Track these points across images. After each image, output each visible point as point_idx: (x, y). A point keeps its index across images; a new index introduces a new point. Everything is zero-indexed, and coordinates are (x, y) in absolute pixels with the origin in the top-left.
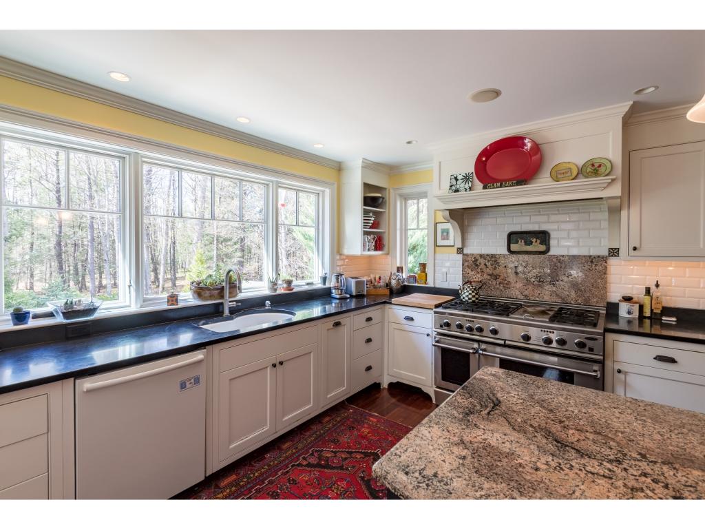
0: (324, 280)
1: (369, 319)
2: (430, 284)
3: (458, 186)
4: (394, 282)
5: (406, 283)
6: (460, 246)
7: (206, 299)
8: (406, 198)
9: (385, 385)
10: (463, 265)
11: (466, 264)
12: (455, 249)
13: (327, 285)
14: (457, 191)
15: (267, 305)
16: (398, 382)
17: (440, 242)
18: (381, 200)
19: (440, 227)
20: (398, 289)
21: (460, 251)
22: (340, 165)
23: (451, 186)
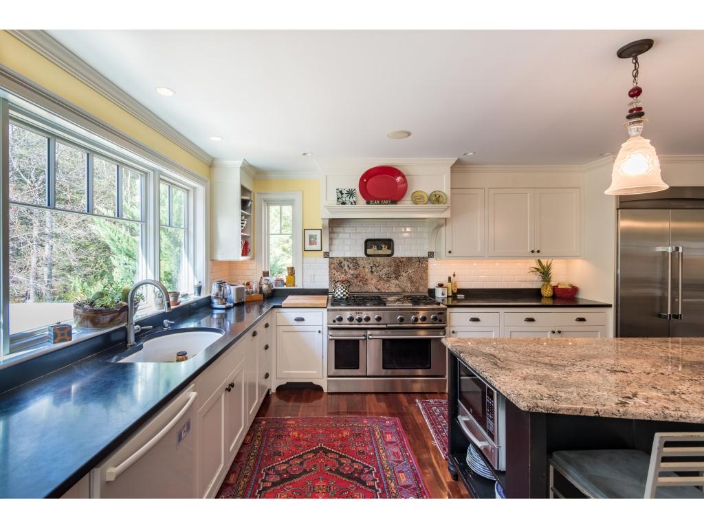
0: (199, 289)
1: (267, 326)
2: (299, 285)
3: (344, 199)
4: (265, 287)
5: (274, 287)
6: (328, 251)
7: (104, 326)
8: (269, 203)
9: (273, 390)
10: (329, 267)
11: (332, 266)
12: (322, 253)
13: (204, 295)
14: (343, 203)
15: (167, 325)
16: (288, 383)
17: (308, 247)
18: (250, 203)
19: (308, 233)
20: (269, 294)
21: (326, 255)
22: (212, 161)
23: (338, 199)
